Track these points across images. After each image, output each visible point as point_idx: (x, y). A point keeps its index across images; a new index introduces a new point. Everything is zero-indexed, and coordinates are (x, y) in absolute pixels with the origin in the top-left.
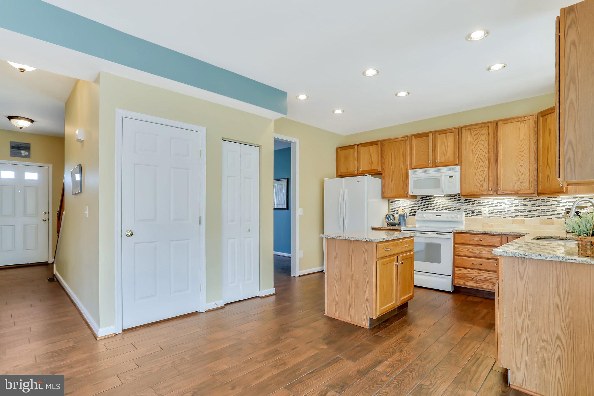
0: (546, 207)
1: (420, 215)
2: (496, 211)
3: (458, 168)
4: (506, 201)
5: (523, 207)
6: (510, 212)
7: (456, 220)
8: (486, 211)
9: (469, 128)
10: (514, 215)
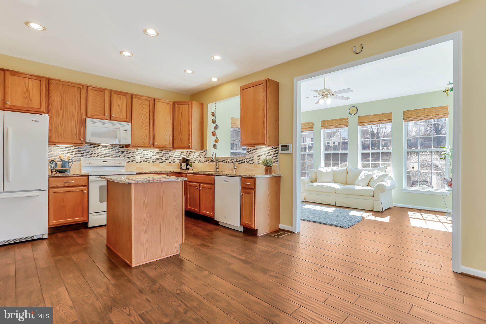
0: (169, 156)
1: (87, 162)
2: (144, 158)
3: (129, 124)
4: (150, 151)
5: (158, 156)
6: (152, 159)
7: (121, 165)
8: (138, 158)
9: (138, 96)
10: (154, 161)
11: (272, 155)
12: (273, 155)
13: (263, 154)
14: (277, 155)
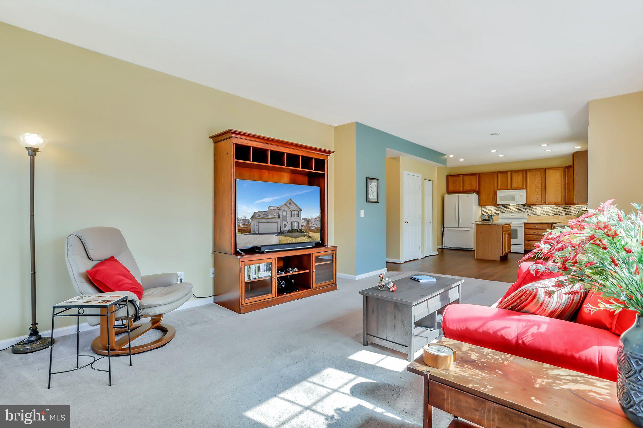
0: (569, 211)
1: (502, 215)
3: (525, 190)
4: (549, 207)
5: (558, 211)
6: (551, 213)
7: (524, 217)
8: (539, 213)
9: (531, 170)
10: (554, 214)
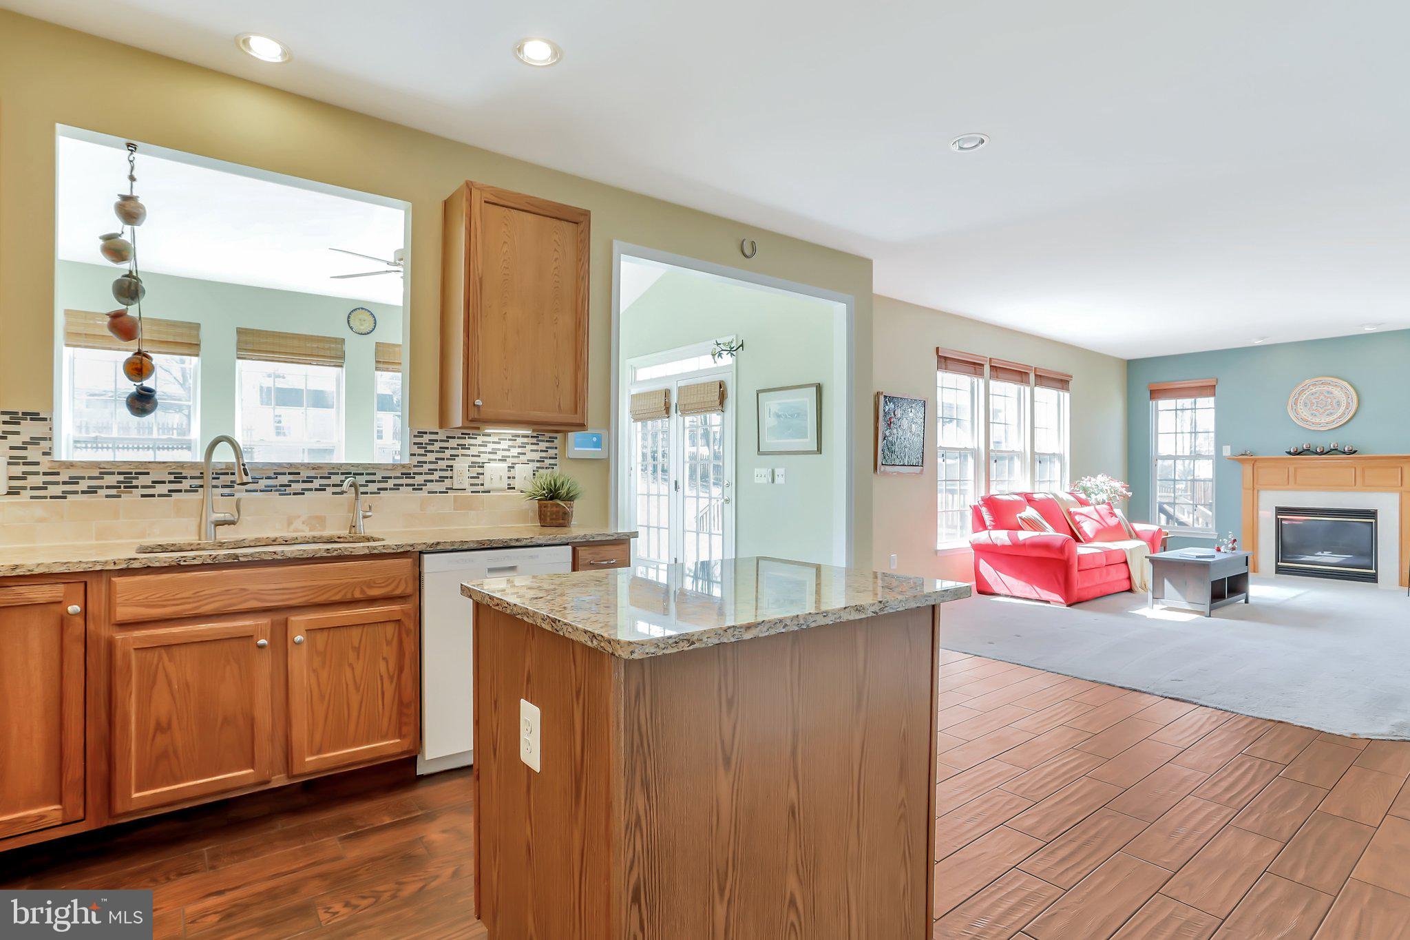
11: (533, 461)
12: (538, 461)
13: (498, 457)
14: (552, 461)
